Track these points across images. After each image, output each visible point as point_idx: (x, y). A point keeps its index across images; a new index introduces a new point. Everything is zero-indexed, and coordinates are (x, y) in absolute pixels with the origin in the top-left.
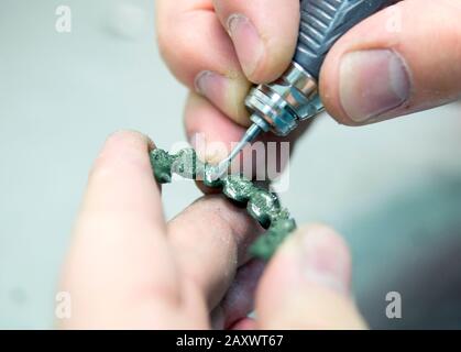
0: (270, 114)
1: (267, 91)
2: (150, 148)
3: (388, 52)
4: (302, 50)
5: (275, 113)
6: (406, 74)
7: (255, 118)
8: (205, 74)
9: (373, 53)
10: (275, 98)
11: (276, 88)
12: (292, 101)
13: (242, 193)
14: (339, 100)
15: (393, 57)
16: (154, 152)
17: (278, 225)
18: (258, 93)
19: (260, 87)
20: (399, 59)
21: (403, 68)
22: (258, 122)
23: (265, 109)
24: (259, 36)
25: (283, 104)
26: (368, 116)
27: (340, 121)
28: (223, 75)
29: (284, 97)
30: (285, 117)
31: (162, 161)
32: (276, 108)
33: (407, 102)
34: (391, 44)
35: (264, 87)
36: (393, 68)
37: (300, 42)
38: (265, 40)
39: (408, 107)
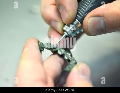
0: (69, 32)
1: (69, 26)
2: (38, 42)
3: (101, 17)
4: (78, 16)
5: (70, 32)
6: (105, 23)
7: (65, 33)
8: (53, 21)
9: (97, 17)
10: (71, 28)
11: (71, 25)
12: (75, 29)
13: (63, 53)
14: (87, 29)
15: (102, 19)
16: (39, 43)
17: (72, 62)
18: (66, 26)
19: (67, 25)
20: (104, 19)
21: (105, 22)
22: (66, 34)
23: (68, 31)
24: (67, 12)
25: (73, 29)
26: (95, 34)
27: (88, 35)
28: (57, 21)
29: (73, 28)
30: (73, 33)
31: (42, 46)
32: (71, 30)
33: (105, 31)
34: (102, 15)
35: (68, 25)
36: (102, 21)
37: (78, 14)
38: (68, 13)
39: (106, 32)
